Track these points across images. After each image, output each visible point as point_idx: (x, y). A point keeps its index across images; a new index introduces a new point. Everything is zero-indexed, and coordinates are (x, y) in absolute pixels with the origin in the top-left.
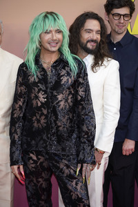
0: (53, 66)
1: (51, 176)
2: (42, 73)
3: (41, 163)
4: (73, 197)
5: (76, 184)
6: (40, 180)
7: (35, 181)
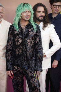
0: (26, 27)
1: (23, 76)
2: (21, 30)
3: (19, 70)
4: (33, 86)
5: (34, 80)
6: (18, 78)
7: (16, 78)
